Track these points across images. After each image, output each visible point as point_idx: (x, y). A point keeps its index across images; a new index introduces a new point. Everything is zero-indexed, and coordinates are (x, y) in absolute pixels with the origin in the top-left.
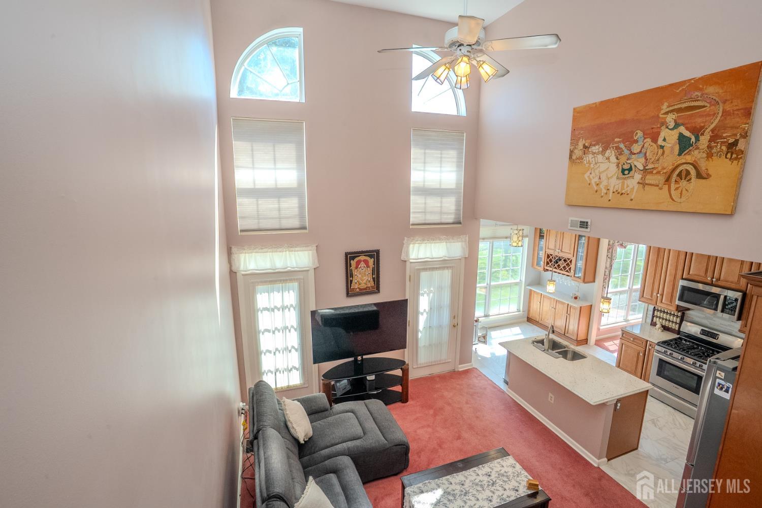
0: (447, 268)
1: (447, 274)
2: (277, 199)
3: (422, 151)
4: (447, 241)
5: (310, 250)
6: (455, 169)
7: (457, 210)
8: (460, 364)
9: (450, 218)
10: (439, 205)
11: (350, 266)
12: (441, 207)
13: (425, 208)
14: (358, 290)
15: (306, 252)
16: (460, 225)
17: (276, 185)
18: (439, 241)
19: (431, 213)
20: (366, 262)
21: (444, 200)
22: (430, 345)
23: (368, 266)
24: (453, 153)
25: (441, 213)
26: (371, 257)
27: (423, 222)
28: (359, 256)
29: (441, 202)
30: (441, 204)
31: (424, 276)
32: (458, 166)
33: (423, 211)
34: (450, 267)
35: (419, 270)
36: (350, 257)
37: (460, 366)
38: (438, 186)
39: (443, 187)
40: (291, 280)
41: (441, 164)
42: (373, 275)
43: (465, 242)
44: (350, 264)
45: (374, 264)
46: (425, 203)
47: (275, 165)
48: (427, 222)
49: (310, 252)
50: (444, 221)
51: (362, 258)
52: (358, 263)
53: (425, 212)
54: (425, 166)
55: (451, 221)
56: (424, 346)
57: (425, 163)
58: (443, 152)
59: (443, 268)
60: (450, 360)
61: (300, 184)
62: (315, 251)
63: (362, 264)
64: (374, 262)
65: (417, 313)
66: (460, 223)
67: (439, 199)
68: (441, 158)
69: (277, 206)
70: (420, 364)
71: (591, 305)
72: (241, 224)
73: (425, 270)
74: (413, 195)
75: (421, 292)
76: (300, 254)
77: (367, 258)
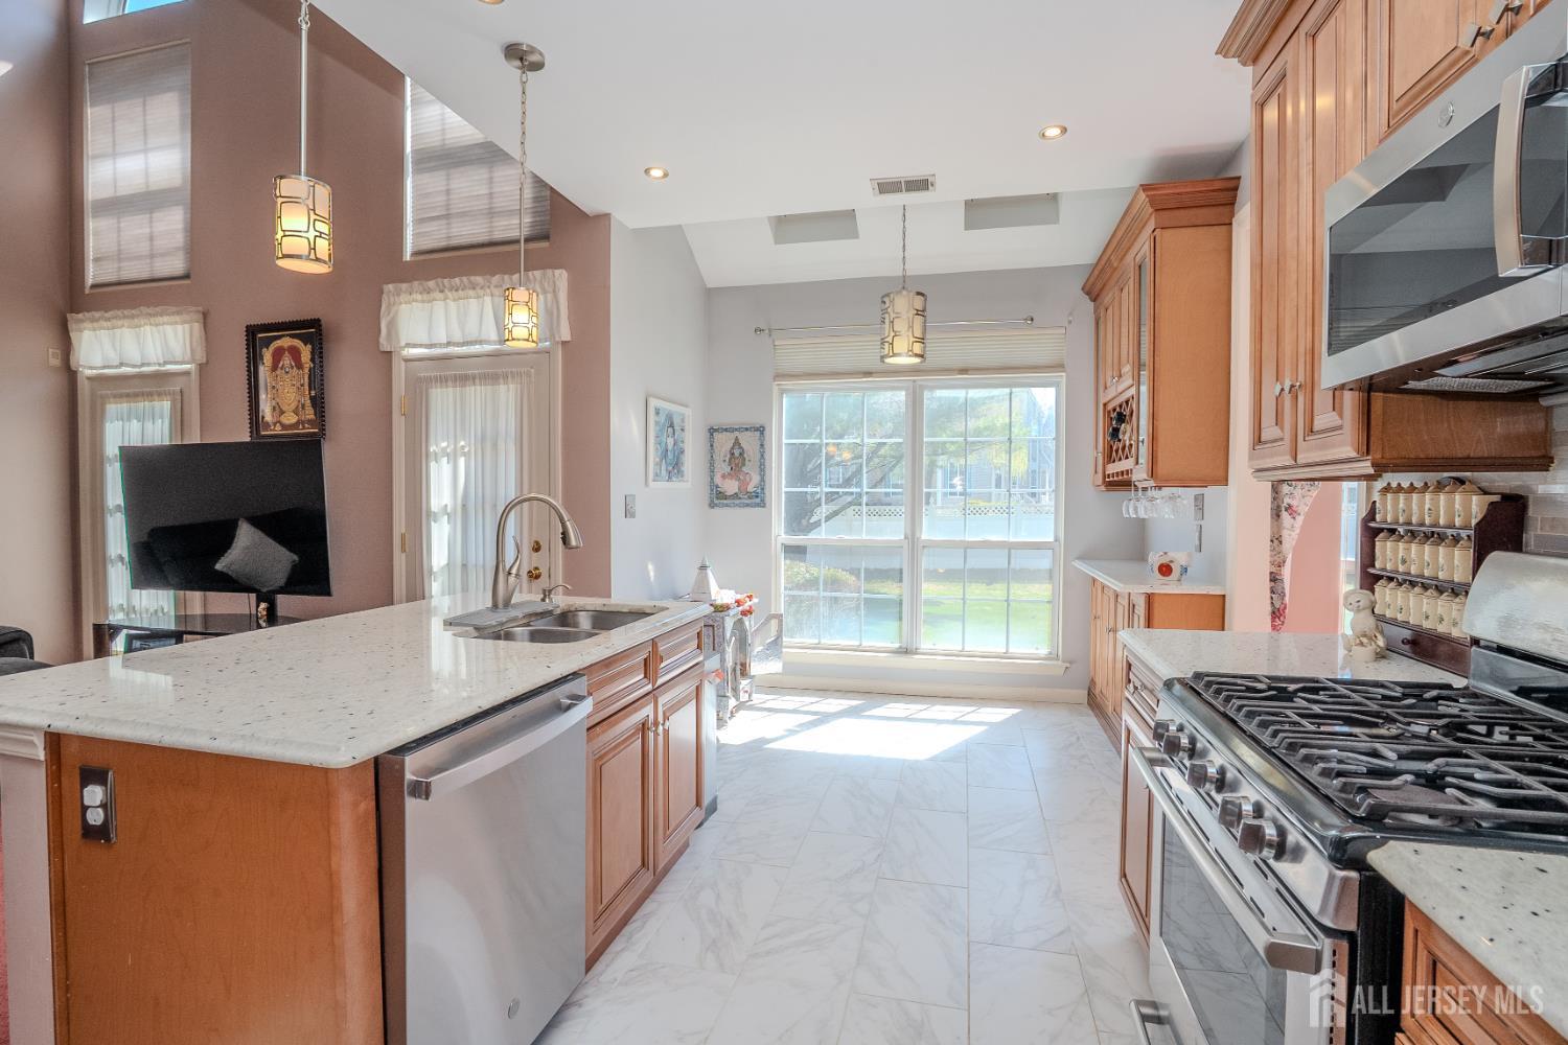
0: (507, 377)
1: (507, 395)
2: (148, 216)
5: (189, 322)
7: (540, 200)
9: (522, 227)
10: (484, 191)
11: (261, 363)
12: (491, 195)
13: (448, 206)
14: (278, 427)
15: (180, 326)
16: (544, 244)
17: (147, 184)
18: (471, 293)
19: (463, 214)
20: (295, 353)
21: (500, 173)
23: (300, 366)
25: (492, 213)
26: (305, 339)
27: (443, 244)
28: (279, 337)
29: (490, 182)
30: (491, 188)
31: (442, 399)
33: (444, 212)
34: (514, 375)
35: (428, 384)
36: (260, 339)
38: (480, 137)
40: (161, 395)
42: (310, 390)
45: (313, 359)
46: (448, 192)
47: (145, 143)
48: (454, 242)
49: (189, 326)
50: (498, 235)
51: (286, 342)
52: (278, 354)
53: (447, 216)
55: (523, 234)
59: (493, 377)
61: (181, 179)
62: (199, 325)
63: (287, 360)
64: (313, 352)
65: (419, 515)
66: (544, 237)
67: (482, 174)
69: (147, 230)
71: (1224, 596)
72: (91, 273)
73: (443, 381)
74: (417, 171)
75: (432, 449)
76: (169, 329)
77: (297, 343)
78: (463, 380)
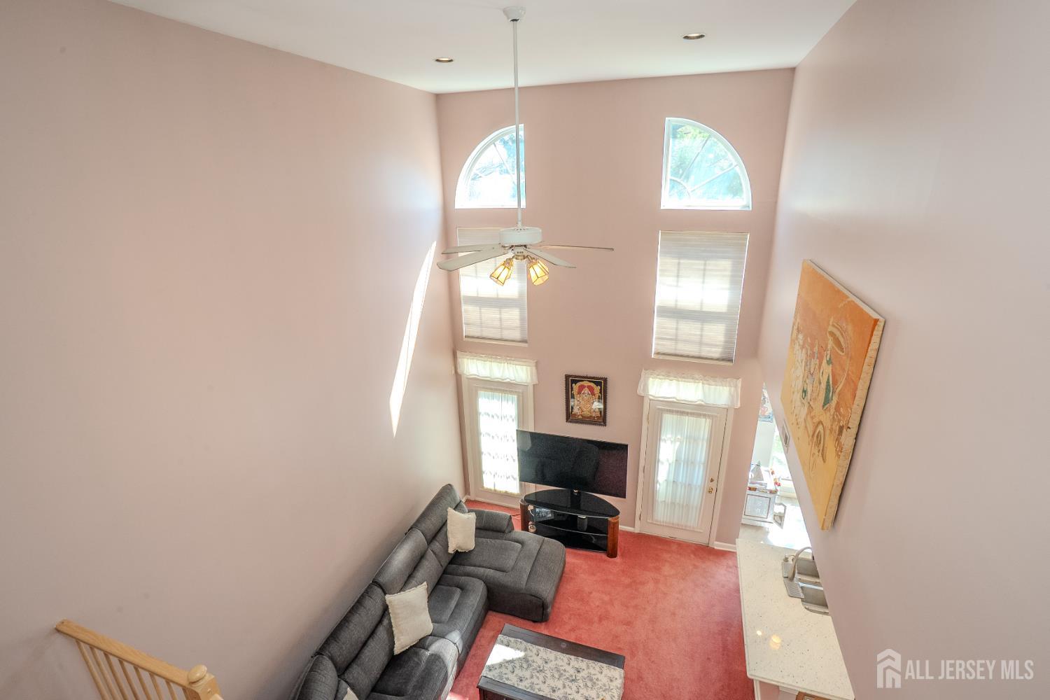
0: (705, 416)
1: (704, 425)
2: (498, 310)
3: (677, 261)
4: (705, 382)
5: (529, 366)
6: (727, 286)
7: (728, 342)
8: (716, 540)
9: (716, 352)
10: (698, 333)
11: (572, 390)
12: (701, 336)
13: (677, 335)
14: (580, 417)
15: (524, 367)
16: (729, 364)
17: (498, 295)
18: (691, 380)
19: (685, 341)
20: (591, 389)
21: (707, 327)
22: (673, 503)
23: (593, 394)
24: (726, 264)
25: (701, 344)
26: (598, 384)
27: (672, 352)
28: (583, 381)
29: (702, 330)
30: (702, 332)
31: (668, 419)
32: (734, 281)
33: (674, 337)
34: (709, 416)
35: (662, 412)
36: (571, 381)
37: (717, 543)
38: (697, 308)
39: (705, 309)
40: (511, 392)
41: (704, 278)
43: (736, 386)
44: (572, 388)
45: (601, 393)
46: (677, 329)
48: (678, 352)
49: (529, 368)
50: (704, 354)
51: (586, 383)
52: (582, 388)
53: (676, 340)
54: (678, 281)
55: (716, 355)
56: (665, 501)
57: (678, 276)
58: (708, 262)
59: (699, 415)
60: (702, 531)
61: (521, 295)
62: (534, 368)
63: (586, 391)
64: (601, 390)
65: (654, 461)
66: (730, 360)
67: (698, 325)
68: (705, 270)
69: (498, 316)
70: (657, 521)
72: (466, 330)
73: (671, 412)
74: (658, 316)
75: (663, 437)
76: (518, 367)
77: (592, 384)
78: (682, 413)
